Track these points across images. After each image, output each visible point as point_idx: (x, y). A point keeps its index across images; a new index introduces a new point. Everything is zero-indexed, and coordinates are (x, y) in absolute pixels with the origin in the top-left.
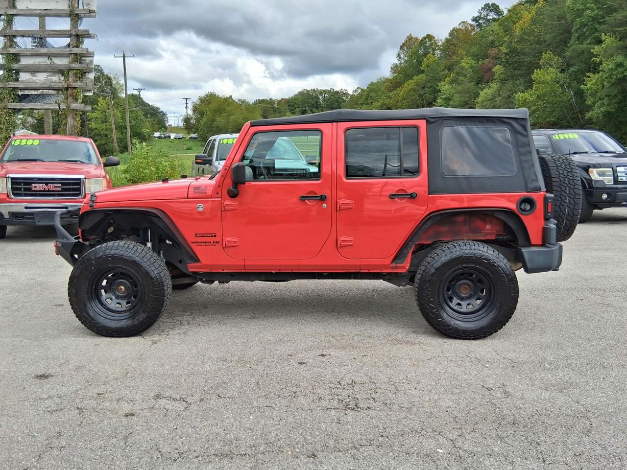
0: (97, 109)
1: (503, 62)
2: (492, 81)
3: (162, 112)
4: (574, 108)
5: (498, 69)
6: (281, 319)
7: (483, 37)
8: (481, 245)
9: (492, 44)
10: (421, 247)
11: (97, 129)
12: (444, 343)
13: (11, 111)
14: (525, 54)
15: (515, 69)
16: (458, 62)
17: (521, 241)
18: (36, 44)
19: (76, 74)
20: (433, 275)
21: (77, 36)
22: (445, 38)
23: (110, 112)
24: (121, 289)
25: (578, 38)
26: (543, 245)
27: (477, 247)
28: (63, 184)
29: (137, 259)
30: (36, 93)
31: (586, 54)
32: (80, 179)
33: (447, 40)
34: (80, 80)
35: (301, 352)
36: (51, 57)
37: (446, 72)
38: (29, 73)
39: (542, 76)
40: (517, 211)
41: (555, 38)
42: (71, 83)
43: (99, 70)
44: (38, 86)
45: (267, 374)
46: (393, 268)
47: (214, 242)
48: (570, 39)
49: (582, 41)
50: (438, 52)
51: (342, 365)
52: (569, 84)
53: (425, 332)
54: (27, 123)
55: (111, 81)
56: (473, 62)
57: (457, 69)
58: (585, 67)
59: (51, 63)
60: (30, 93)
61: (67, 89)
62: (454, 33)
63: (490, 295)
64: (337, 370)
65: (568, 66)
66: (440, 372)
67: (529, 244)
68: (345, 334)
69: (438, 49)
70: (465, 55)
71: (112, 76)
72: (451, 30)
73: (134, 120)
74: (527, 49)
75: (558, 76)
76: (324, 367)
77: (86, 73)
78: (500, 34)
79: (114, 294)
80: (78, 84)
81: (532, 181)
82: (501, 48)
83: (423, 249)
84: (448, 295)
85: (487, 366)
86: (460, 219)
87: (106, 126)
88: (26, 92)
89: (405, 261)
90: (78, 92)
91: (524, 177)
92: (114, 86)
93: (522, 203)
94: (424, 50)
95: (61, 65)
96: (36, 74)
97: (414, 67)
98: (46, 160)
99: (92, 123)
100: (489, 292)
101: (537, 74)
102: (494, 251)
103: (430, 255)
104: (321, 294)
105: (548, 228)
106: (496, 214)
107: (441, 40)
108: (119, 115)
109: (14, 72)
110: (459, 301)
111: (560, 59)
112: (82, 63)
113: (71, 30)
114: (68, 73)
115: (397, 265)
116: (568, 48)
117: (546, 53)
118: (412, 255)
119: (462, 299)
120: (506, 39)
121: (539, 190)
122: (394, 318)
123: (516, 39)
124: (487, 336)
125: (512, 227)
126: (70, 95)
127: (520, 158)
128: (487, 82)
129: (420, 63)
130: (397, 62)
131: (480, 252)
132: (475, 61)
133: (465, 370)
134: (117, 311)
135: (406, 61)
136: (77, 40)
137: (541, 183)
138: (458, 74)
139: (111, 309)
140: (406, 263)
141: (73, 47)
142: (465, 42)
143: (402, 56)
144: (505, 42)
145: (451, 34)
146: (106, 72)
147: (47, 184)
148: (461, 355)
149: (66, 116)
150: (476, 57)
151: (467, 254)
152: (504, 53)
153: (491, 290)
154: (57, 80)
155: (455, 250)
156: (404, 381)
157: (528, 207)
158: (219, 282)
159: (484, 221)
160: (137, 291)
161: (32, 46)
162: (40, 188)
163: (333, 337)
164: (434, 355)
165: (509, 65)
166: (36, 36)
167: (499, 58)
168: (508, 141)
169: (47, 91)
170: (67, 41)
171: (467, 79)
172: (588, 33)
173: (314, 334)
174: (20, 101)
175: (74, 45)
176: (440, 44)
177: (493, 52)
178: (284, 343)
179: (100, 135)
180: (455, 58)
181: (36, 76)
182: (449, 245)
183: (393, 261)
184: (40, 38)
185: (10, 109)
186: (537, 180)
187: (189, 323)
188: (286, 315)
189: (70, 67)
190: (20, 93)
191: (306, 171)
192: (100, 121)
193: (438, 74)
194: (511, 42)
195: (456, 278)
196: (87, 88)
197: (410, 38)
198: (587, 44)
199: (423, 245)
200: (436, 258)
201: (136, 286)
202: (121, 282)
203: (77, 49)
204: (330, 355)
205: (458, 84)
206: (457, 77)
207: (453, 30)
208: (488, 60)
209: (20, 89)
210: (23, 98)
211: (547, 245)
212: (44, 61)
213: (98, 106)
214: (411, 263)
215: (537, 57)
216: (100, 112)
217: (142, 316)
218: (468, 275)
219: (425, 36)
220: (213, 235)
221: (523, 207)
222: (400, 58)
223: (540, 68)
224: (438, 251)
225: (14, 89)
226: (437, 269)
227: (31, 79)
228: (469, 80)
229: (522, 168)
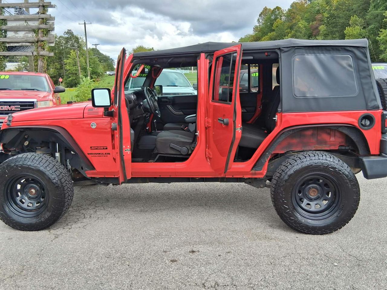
0: (70, 58)
1: (325, 23)
2: (318, 35)
3: (111, 59)
4: (372, 52)
5: (322, 28)
6: (164, 213)
7: (312, 7)
8: (328, 156)
9: (318, 12)
10: (276, 156)
11: (70, 70)
12: (296, 239)
13: (2, 57)
14: (339, 17)
15: (333, 27)
16: (296, 24)
17: (361, 152)
18: (17, 12)
19: (43, 31)
20: (286, 181)
21: (43, 6)
22: (288, 8)
23: (77, 59)
24: (32, 192)
25: (375, 6)
26: (379, 155)
27: (324, 157)
28: (21, 106)
29: (42, 168)
30: (18, 45)
31: (379, 17)
32: (33, 102)
33: (289, 10)
34: (46, 36)
35: (175, 248)
36: (27, 21)
37: (289, 30)
38: (13, 32)
39: (351, 31)
40: (359, 127)
41: (359, 7)
42: (40, 38)
43: (70, 33)
44: (20, 40)
45: (142, 273)
46: (252, 174)
47: (105, 154)
48: (369, 7)
49: (377, 9)
50: (283, 18)
51: (208, 263)
52: (369, 36)
53: (279, 226)
54: (28, 67)
55: (78, 40)
56: (306, 24)
57: (295, 28)
58: (379, 25)
59: (27, 25)
60: (14, 45)
61: (37, 42)
62: (294, 5)
63: (336, 197)
64: (203, 268)
65: (368, 25)
66: (294, 272)
67: (368, 153)
68: (213, 229)
69: (284, 16)
70: (301, 19)
71: (79, 37)
72: (292, 3)
73: (93, 64)
74: (340, 15)
75: (361, 31)
76: (191, 266)
77: (49, 31)
78: (323, 5)
79: (27, 196)
80: (45, 38)
81: (372, 100)
82: (324, 14)
83: (278, 158)
84: (299, 196)
85: (336, 264)
86: (309, 133)
87: (75, 68)
88: (12, 45)
89: (263, 169)
90: (45, 43)
91: (365, 97)
92: (80, 43)
93: (362, 120)
94: (274, 16)
95: (33, 26)
96: (18, 32)
97: (268, 28)
98: (12, 89)
99: (67, 66)
100: (334, 195)
101: (348, 30)
102: (339, 161)
103: (284, 163)
104: (198, 188)
105: (385, 141)
106: (340, 130)
107: (285, 10)
108: (84, 61)
109: (3, 31)
110: (309, 202)
111: (362, 20)
112: (47, 24)
113: (39, 2)
114: (38, 31)
115: (256, 172)
116: (368, 13)
117: (353, 17)
118: (268, 162)
119: (311, 200)
120: (327, 8)
121: (378, 108)
122: (254, 212)
123: (333, 8)
124: (332, 232)
125: (354, 140)
126: (40, 46)
127: (361, 81)
128: (315, 36)
129: (272, 25)
130: (258, 25)
131: (327, 162)
132: (307, 23)
133: (316, 270)
134: (29, 210)
135: (263, 24)
136: (44, 10)
137: (379, 102)
138: (296, 31)
139: (24, 208)
140: (264, 170)
141: (41, 14)
142: (301, 11)
143: (261, 21)
144: (327, 10)
145: (292, 6)
146: (75, 34)
147: (10, 106)
148: (312, 252)
149: (37, 60)
150: (308, 20)
151: (316, 164)
152: (326, 17)
153: (336, 192)
154: (31, 36)
155: (305, 160)
156: (262, 283)
157: (368, 123)
158: (113, 185)
159: (329, 134)
160: (45, 193)
161: (15, 14)
162: (5, 108)
163: (203, 232)
164: (289, 251)
165: (330, 25)
166: (17, 7)
167: (323, 21)
168: (350, 66)
169: (25, 43)
170: (37, 10)
171: (303, 34)
172: (381, 3)
173: (188, 228)
174: (9, 51)
175: (41, 13)
176: (285, 12)
177: (319, 16)
178: (162, 238)
179: (72, 73)
180: (294, 21)
181: (18, 34)
182: (300, 155)
183: (252, 169)
184: (20, 9)
185: (1, 56)
186: (376, 100)
187: (90, 217)
188: (168, 209)
189: (39, 27)
190: (8, 45)
191: (192, 94)
192: (71, 65)
193: (284, 31)
194: (330, 10)
195: (306, 183)
196: (50, 41)
197: (266, 9)
198: (381, 10)
199: (278, 154)
200: (290, 167)
201: (43, 190)
202: (31, 186)
203: (44, 15)
204: (199, 251)
205: (296, 38)
206: (296, 33)
207: (293, 3)
208: (315, 22)
209: (8, 43)
210: (10, 49)
211: (383, 154)
212: (22, 24)
213: (70, 55)
214: (268, 169)
215: (347, 19)
216: (72, 59)
217: (47, 215)
218: (315, 181)
219: (275, 7)
220: (105, 148)
221: (363, 122)
222: (259, 22)
223: (350, 26)
224: (290, 161)
225: (3, 42)
226: (290, 176)
227: (15, 36)
228: (304, 35)
229: (363, 89)
